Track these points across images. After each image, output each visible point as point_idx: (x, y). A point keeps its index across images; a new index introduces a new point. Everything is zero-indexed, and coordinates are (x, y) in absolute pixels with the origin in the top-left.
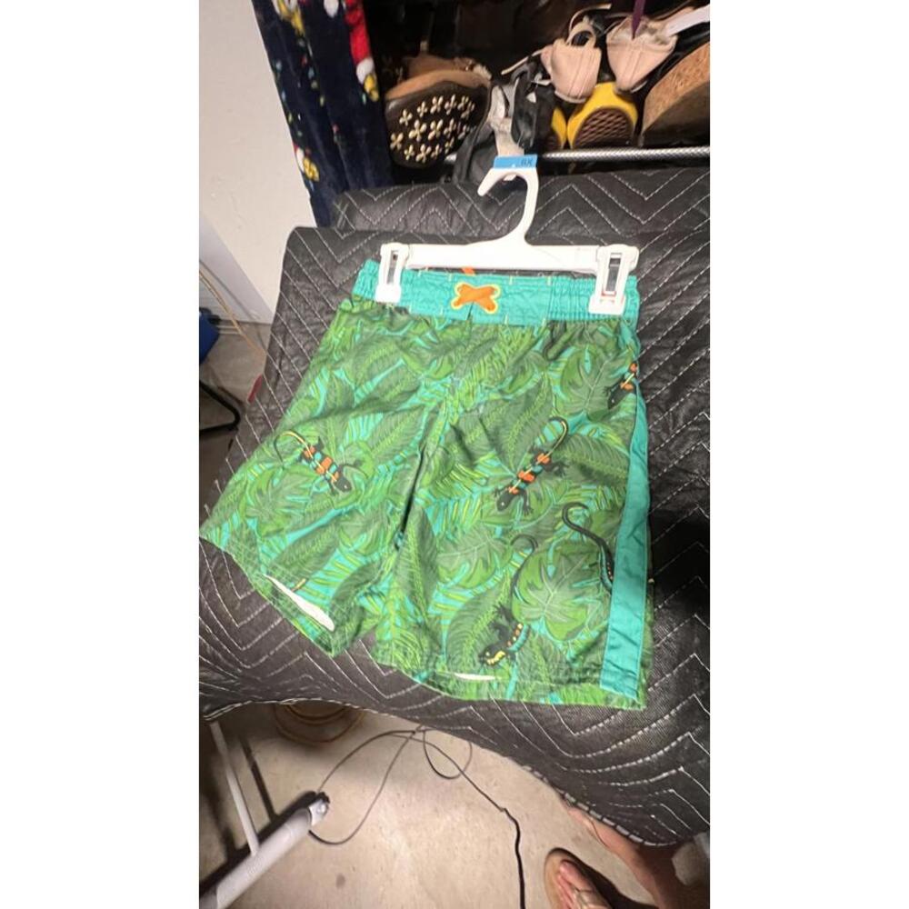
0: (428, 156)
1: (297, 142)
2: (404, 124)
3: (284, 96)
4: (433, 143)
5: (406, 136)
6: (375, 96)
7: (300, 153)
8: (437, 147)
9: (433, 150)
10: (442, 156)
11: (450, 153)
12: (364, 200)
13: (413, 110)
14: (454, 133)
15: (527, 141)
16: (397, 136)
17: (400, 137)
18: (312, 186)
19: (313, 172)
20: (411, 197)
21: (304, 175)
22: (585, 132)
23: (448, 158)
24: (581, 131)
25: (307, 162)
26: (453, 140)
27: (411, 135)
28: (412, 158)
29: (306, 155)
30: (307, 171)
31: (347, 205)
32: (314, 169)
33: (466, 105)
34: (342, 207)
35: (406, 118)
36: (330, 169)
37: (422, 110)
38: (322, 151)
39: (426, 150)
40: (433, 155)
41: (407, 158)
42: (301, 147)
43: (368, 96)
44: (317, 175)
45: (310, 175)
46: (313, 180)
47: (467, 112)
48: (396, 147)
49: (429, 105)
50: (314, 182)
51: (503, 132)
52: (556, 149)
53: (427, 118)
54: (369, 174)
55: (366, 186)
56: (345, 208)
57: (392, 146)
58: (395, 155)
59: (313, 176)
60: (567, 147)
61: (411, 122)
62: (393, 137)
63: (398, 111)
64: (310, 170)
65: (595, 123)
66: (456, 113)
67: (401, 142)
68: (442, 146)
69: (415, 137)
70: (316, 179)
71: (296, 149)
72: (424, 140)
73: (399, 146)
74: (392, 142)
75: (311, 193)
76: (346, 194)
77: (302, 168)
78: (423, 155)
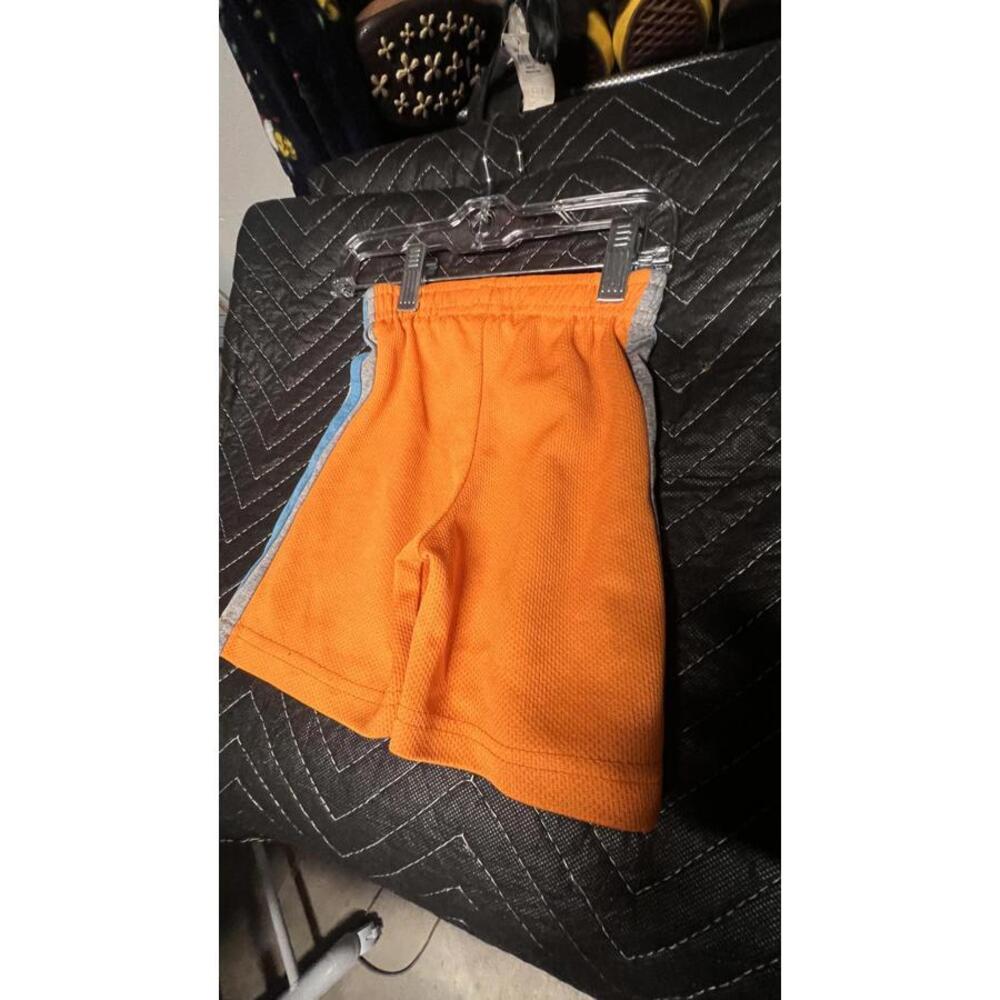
0: (429, 107)
1: (266, 109)
2: (384, 55)
3: (235, 47)
4: (431, 88)
5: (392, 77)
6: (334, 13)
7: (268, 125)
8: (441, 95)
9: (435, 100)
10: (451, 110)
11: (461, 107)
12: (343, 170)
13: (393, 36)
14: (463, 75)
15: (549, 50)
16: (379, 79)
17: (384, 78)
18: (291, 168)
19: (288, 148)
20: (400, 156)
21: (280, 154)
22: (637, 38)
23: (460, 114)
24: (631, 38)
25: (279, 136)
26: (462, 85)
27: (399, 74)
28: (408, 111)
29: (277, 127)
30: (282, 149)
31: (323, 180)
32: (289, 144)
33: (471, 28)
34: (318, 183)
35: (385, 49)
36: (305, 139)
37: (406, 33)
38: (290, 114)
39: (424, 98)
40: (437, 107)
41: (400, 111)
42: (269, 118)
43: (325, 13)
44: (294, 152)
45: (286, 153)
46: (289, 159)
47: (476, 41)
48: (380, 94)
49: (417, 27)
50: (293, 163)
51: (523, 58)
52: (602, 77)
53: (417, 48)
54: (351, 138)
55: (348, 150)
56: (321, 186)
57: (375, 92)
58: (381, 106)
59: (290, 154)
60: (616, 71)
61: (395, 53)
62: (373, 78)
63: (374, 35)
64: (286, 147)
65: (648, 20)
66: (458, 42)
67: (386, 86)
68: (447, 94)
69: (405, 78)
70: (295, 158)
71: (263, 118)
72: (419, 84)
73: (385, 93)
74: (374, 86)
75: (292, 181)
76: (324, 166)
77: (276, 146)
78: (421, 106)
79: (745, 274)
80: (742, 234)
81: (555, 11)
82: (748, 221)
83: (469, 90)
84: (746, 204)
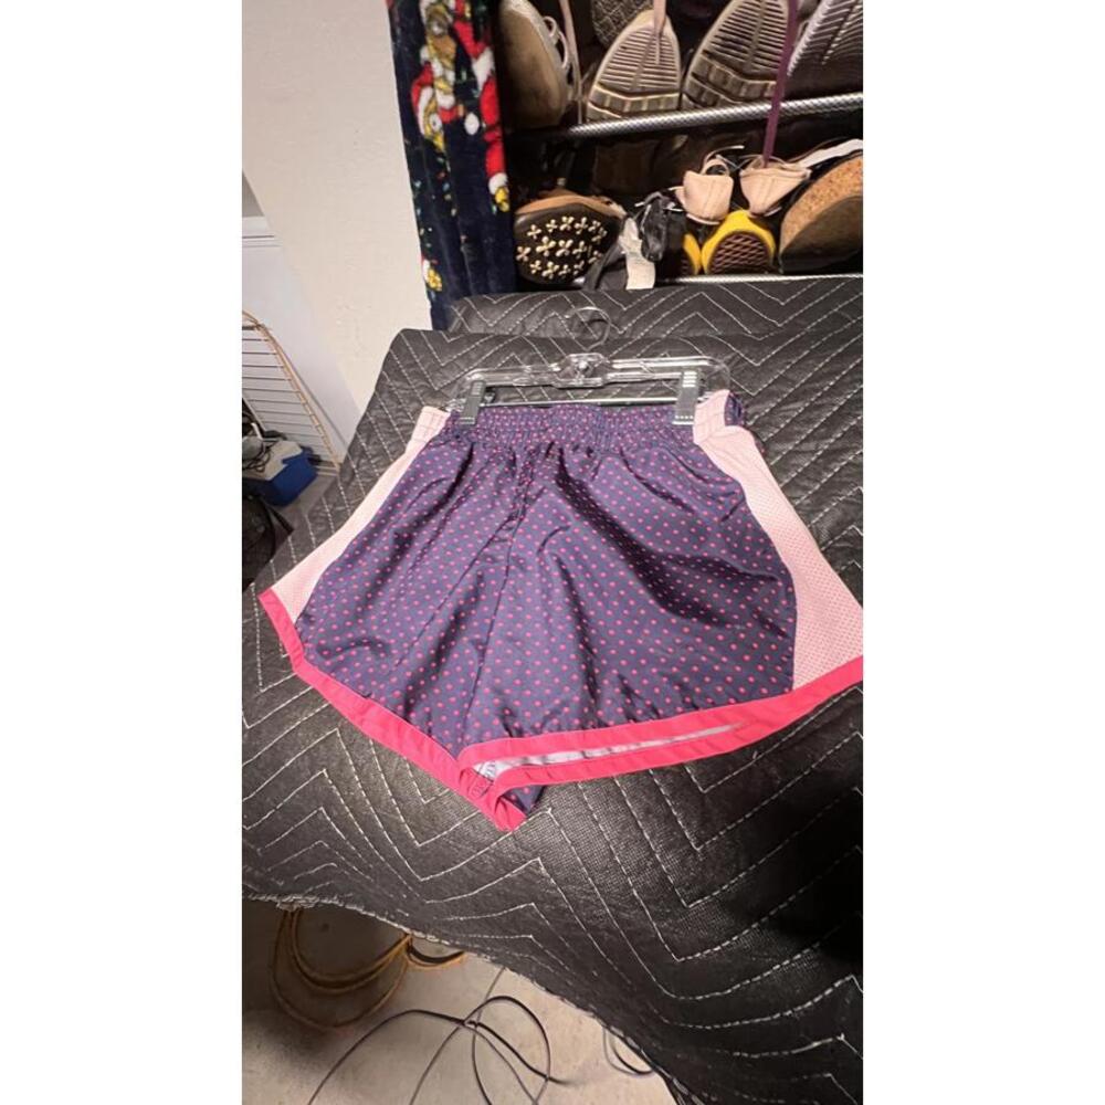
0: (555, 273)
1: (426, 254)
2: (532, 237)
3: (419, 211)
4: (561, 261)
5: (533, 249)
6: (506, 207)
7: (427, 264)
8: (566, 267)
9: (561, 269)
10: (570, 277)
11: (579, 276)
12: (483, 304)
13: (541, 225)
14: (584, 256)
15: (656, 255)
16: (524, 249)
17: (528, 250)
18: (433, 295)
19: (437, 282)
20: (531, 302)
21: (427, 285)
22: (720, 256)
23: (576, 280)
24: (715, 255)
25: (432, 272)
26: (583, 262)
27: (539, 249)
28: (539, 272)
29: (432, 265)
30: (431, 282)
31: (465, 308)
32: (438, 279)
33: (598, 229)
34: (459, 311)
35: (534, 232)
36: (454, 278)
37: (551, 226)
38: (448, 260)
39: (553, 266)
40: (561, 273)
41: (534, 271)
42: (429, 259)
43: (499, 206)
44: (440, 285)
45: (433, 285)
46: (434, 290)
47: (599, 237)
48: (522, 260)
49: (559, 223)
50: (437, 293)
51: (633, 254)
52: (691, 274)
53: (556, 235)
54: (492, 284)
55: (487, 292)
56: (462, 311)
57: (519, 257)
58: (521, 268)
59: (437, 286)
60: (701, 272)
61: (540, 236)
62: (520, 249)
63: (528, 224)
64: (435, 281)
65: (730, 246)
66: (586, 235)
67: (528, 255)
68: (571, 267)
69: (542, 252)
70: (439, 290)
71: (423, 259)
72: (552, 257)
73: (526, 259)
74: (519, 253)
75: (432, 303)
76: (466, 299)
77: (427, 278)
78: (550, 271)
79: (788, 440)
80: (787, 414)
81: (664, 233)
82: (792, 406)
83: (587, 267)
84: (790, 395)
